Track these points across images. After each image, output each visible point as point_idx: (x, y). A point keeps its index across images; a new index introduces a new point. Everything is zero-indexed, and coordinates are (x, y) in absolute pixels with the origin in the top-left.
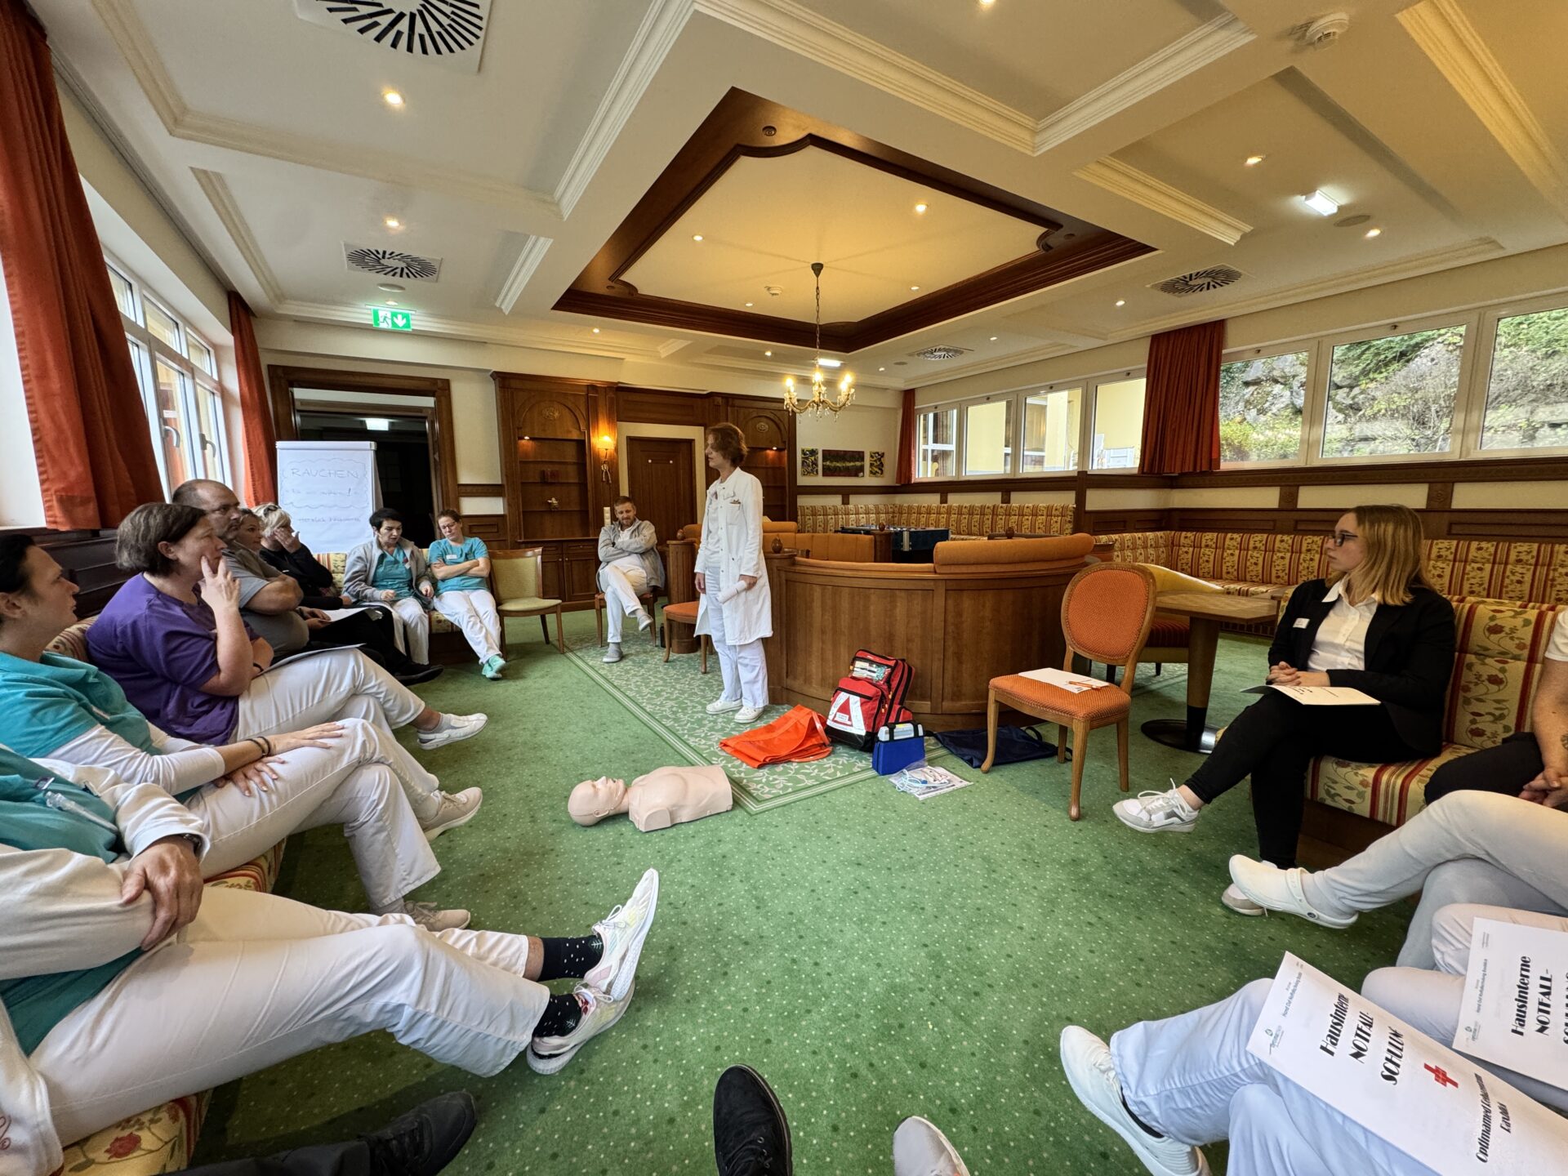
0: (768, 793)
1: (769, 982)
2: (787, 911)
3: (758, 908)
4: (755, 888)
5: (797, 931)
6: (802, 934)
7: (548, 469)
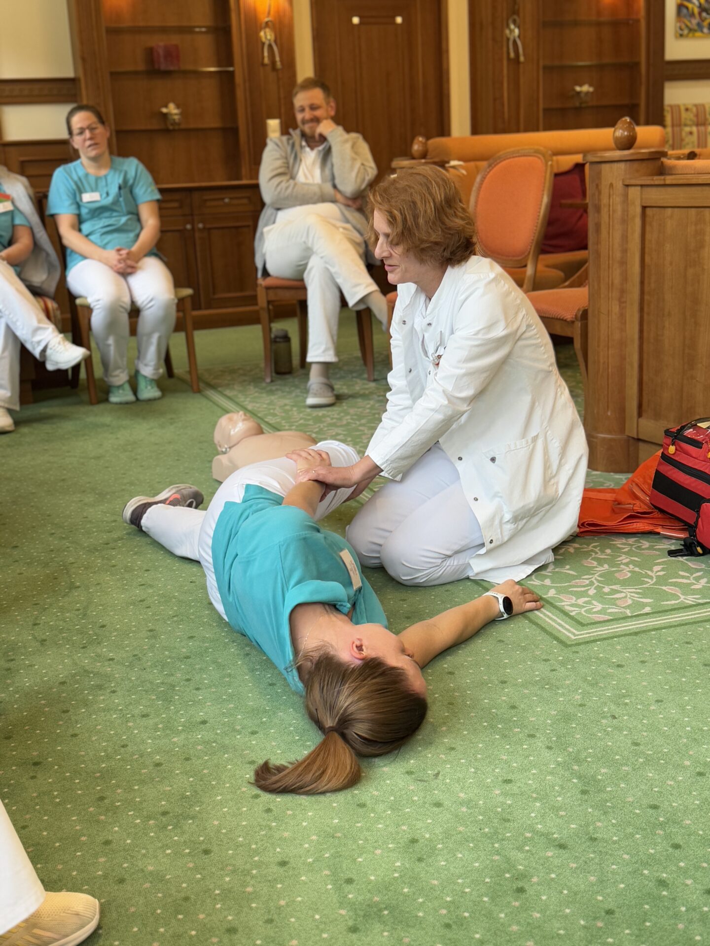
0: (603, 612)
1: (609, 912)
2: (645, 802)
3: (584, 792)
4: (577, 761)
5: (667, 836)
6: (679, 840)
7: (159, 42)
